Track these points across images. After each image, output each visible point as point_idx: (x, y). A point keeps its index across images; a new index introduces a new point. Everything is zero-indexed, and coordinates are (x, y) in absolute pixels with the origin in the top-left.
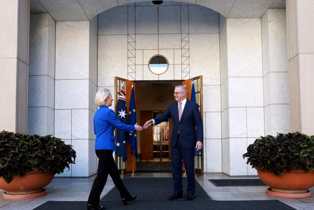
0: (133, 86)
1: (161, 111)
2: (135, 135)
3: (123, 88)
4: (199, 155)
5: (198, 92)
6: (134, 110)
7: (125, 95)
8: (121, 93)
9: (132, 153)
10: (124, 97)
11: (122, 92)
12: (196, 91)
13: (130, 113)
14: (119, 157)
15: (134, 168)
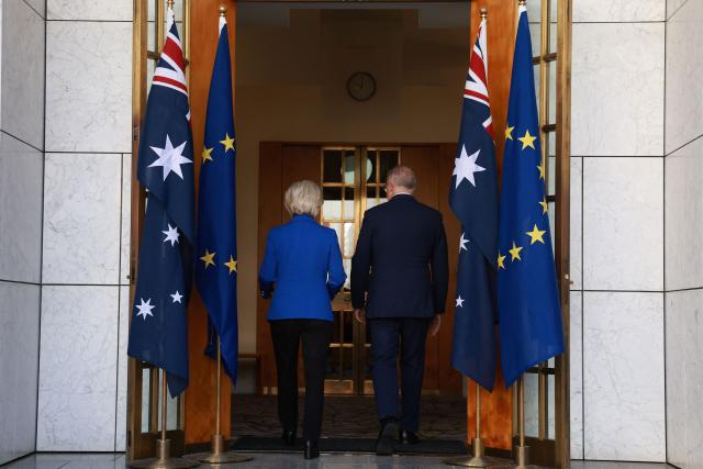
0: (222, 21)
1: (361, 146)
2: (232, 265)
3: (174, 30)
4: (548, 371)
5: (549, 58)
6: (228, 143)
7: (183, 64)
8: (165, 57)
9: (210, 353)
10: (177, 75)
11: (171, 48)
12: (537, 52)
13: (207, 154)
14: (146, 373)
15: (219, 424)
